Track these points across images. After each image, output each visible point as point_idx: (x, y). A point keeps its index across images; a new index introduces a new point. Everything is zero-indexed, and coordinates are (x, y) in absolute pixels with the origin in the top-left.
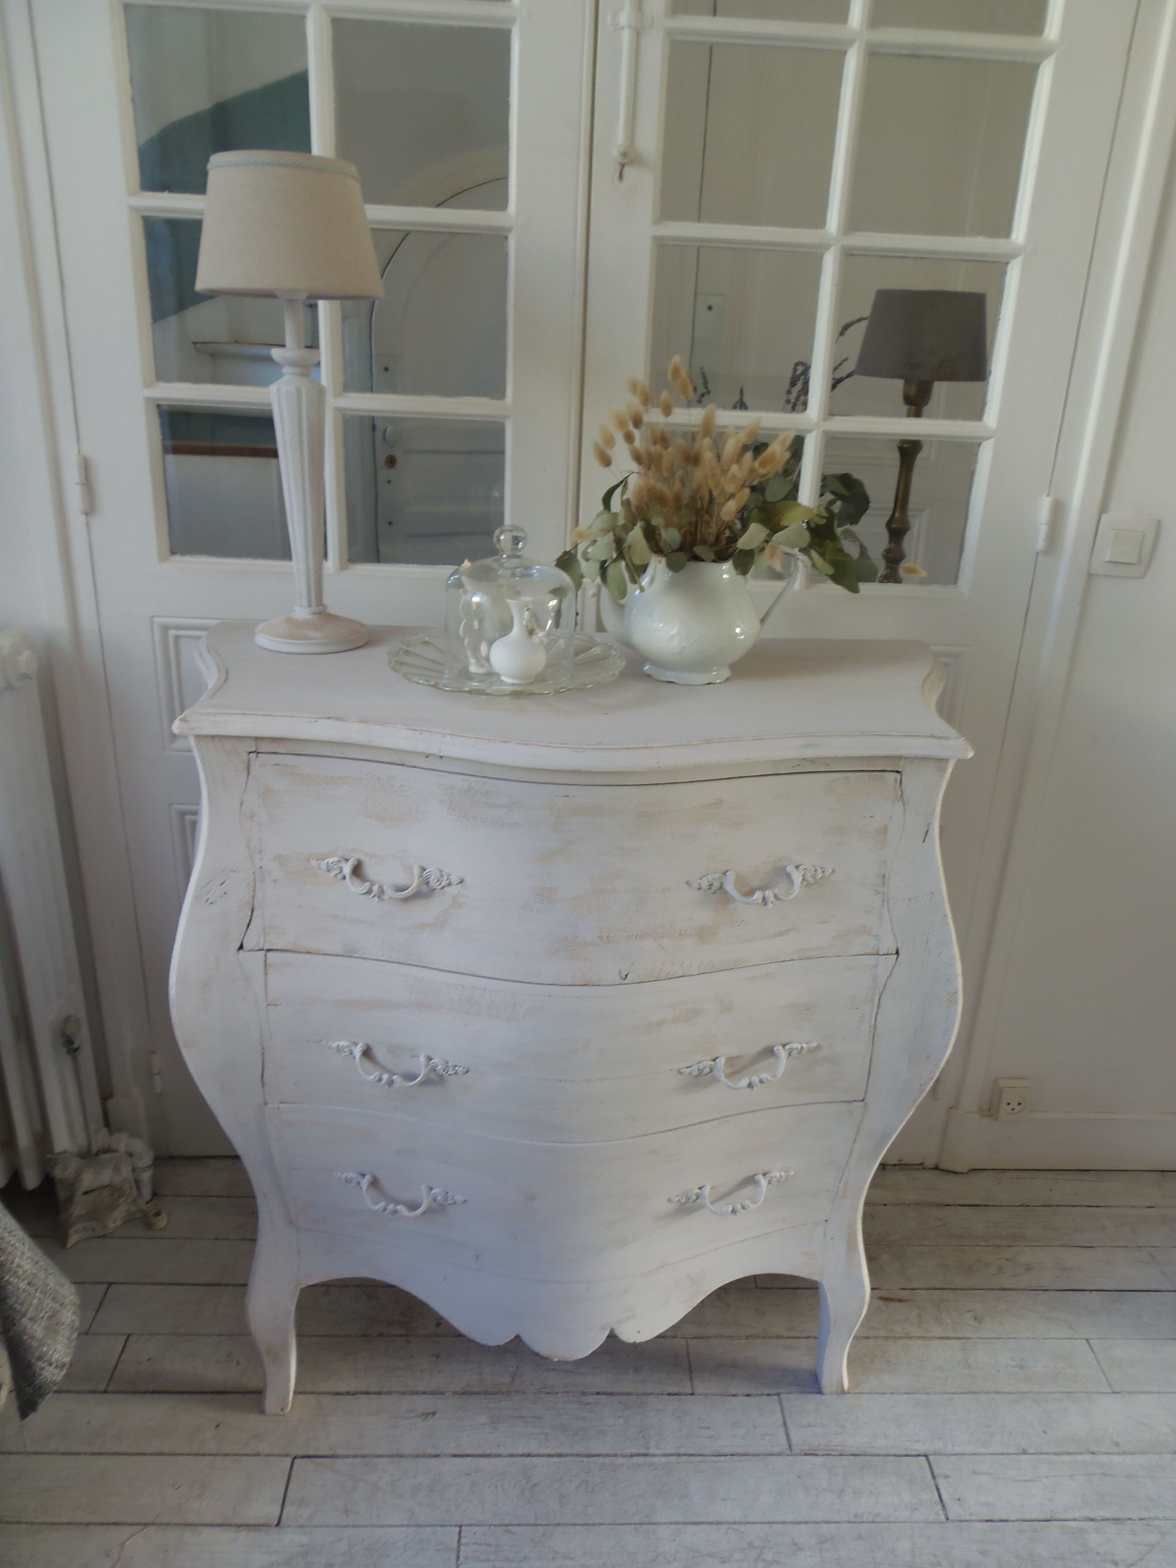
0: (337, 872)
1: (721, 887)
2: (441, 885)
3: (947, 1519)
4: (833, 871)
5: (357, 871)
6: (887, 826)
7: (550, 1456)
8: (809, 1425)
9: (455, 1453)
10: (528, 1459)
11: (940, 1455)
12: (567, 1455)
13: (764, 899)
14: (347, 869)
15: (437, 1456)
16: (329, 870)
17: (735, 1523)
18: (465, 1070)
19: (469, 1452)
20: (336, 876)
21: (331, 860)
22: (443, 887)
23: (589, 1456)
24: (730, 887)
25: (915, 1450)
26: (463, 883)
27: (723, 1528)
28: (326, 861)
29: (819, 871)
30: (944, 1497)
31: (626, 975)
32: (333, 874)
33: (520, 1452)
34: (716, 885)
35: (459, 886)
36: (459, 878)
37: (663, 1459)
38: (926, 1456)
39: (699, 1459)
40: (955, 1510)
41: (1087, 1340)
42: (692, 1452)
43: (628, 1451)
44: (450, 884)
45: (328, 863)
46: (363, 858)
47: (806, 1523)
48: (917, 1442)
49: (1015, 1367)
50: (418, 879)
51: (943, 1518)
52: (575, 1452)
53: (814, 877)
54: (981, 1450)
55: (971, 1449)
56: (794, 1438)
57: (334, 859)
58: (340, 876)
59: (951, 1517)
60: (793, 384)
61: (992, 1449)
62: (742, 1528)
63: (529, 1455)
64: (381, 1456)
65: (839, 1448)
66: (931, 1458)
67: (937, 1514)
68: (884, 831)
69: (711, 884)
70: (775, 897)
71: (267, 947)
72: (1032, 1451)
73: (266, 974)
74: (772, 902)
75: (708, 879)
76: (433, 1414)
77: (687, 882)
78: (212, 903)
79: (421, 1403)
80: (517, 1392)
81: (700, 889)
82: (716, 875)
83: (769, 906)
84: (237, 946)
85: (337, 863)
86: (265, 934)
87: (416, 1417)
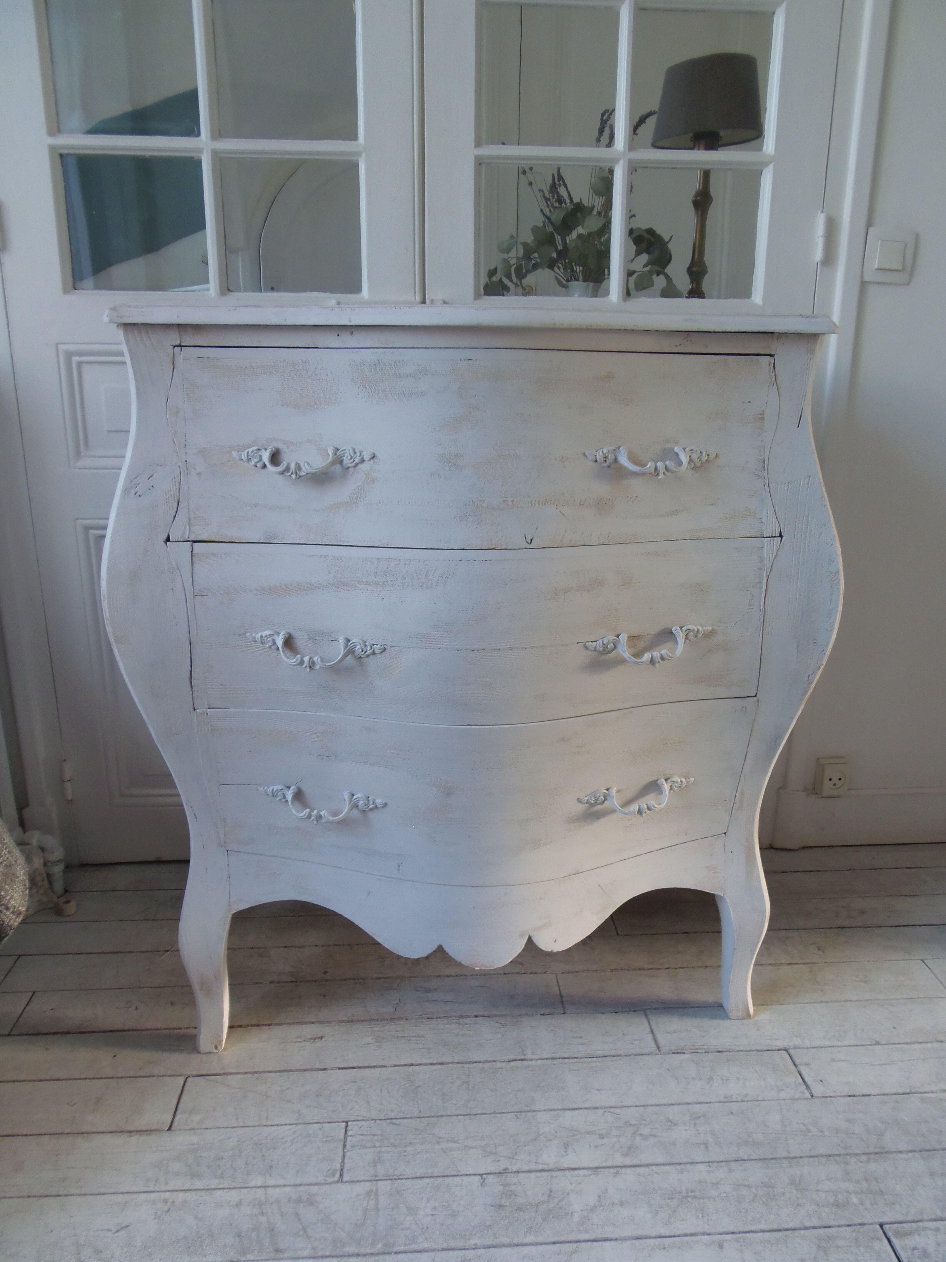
0: (256, 460)
1: (616, 460)
2: (355, 462)
3: (812, 1096)
4: (717, 456)
5: (275, 458)
6: (764, 411)
8: (675, 1032)
9: (341, 1065)
10: (412, 1068)
11: (800, 1048)
13: (656, 469)
14: (266, 457)
15: (324, 1069)
16: (249, 460)
17: (611, 1107)
18: (381, 648)
19: (353, 1065)
20: (256, 464)
21: (250, 450)
22: (357, 465)
23: (470, 1063)
24: (624, 460)
25: (775, 1046)
26: (375, 458)
27: (600, 1111)
29: (704, 454)
30: (806, 1079)
31: (531, 540)
32: (253, 463)
34: (611, 457)
35: (372, 461)
36: (371, 453)
37: (539, 1062)
38: (786, 1050)
39: (572, 1061)
40: (818, 1089)
41: (922, 961)
42: (566, 1056)
43: (506, 1058)
44: (363, 461)
45: (248, 452)
46: (280, 446)
47: (679, 1104)
48: (777, 1040)
49: (859, 982)
50: (333, 456)
51: (808, 1096)
53: (699, 458)
54: (836, 1043)
55: (827, 1043)
56: (662, 1041)
57: (255, 448)
58: (259, 465)
59: (815, 1094)
61: (846, 1043)
62: (618, 1111)
64: (270, 1072)
65: (705, 1047)
66: (791, 1051)
67: (802, 1093)
68: (761, 417)
69: (606, 457)
70: (666, 468)
71: (193, 538)
72: (884, 1042)
73: (192, 564)
74: (664, 473)
75: (603, 451)
76: (321, 1038)
77: (584, 454)
78: (140, 496)
79: (309, 1030)
80: (401, 1018)
81: (596, 461)
82: (611, 448)
83: (661, 476)
84: (165, 537)
85: (255, 452)
86: (190, 525)
87: (305, 1041)
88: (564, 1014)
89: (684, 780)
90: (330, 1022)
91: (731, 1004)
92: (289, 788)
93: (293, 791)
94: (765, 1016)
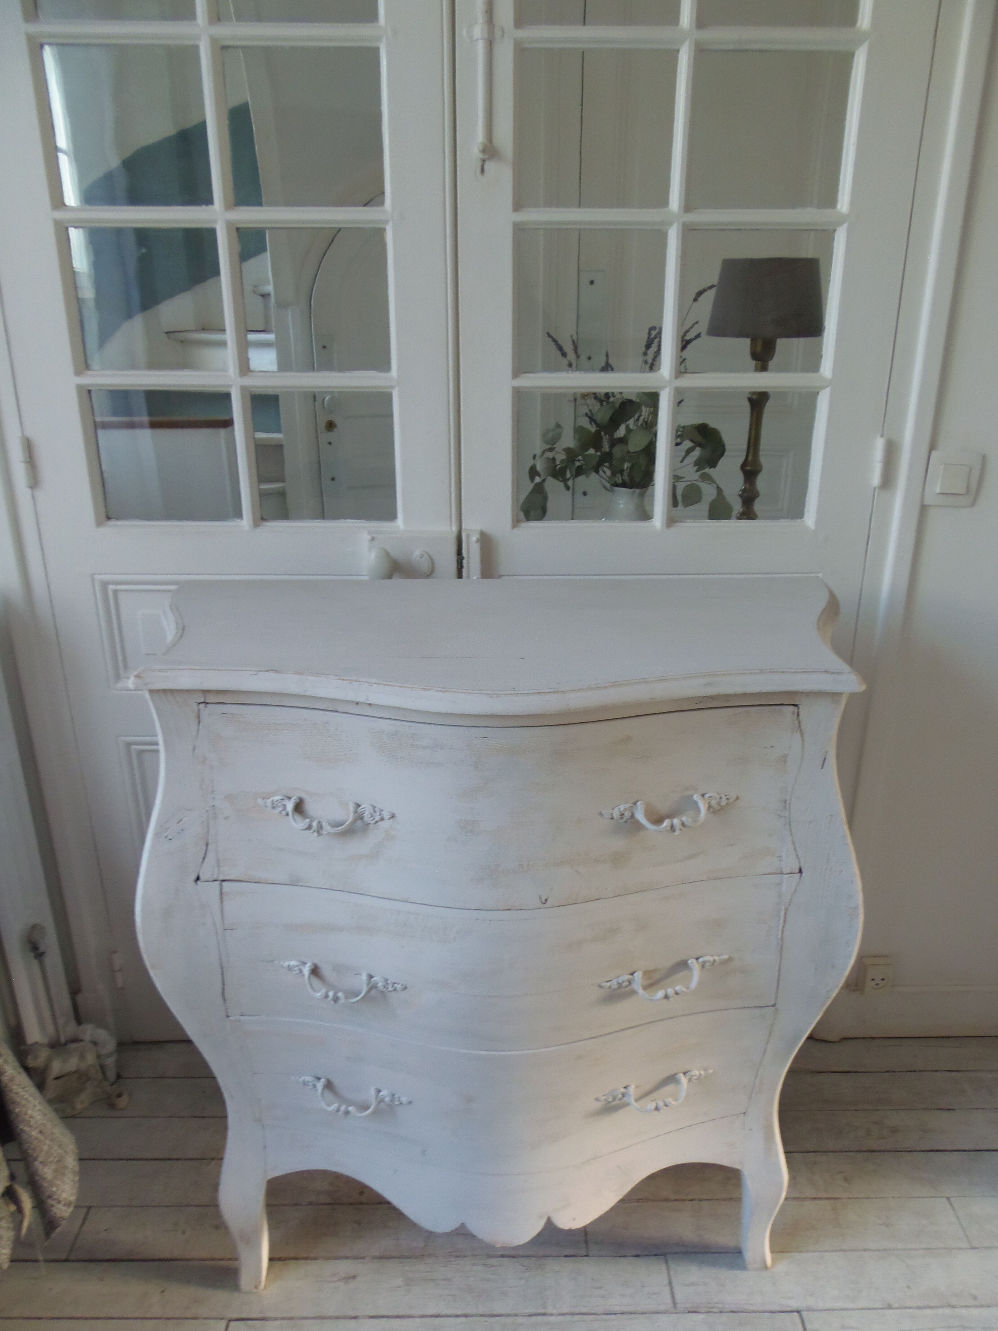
0: (280, 809)
1: (632, 816)
2: (374, 820)
4: (737, 798)
5: (299, 808)
6: (786, 755)
7: (457, 1316)
8: (693, 1284)
9: (372, 1314)
10: (438, 1320)
11: (813, 1310)
12: (472, 1316)
13: (672, 826)
14: (290, 806)
15: (355, 1318)
16: (274, 808)
18: (403, 987)
19: (384, 1313)
20: (280, 812)
21: (276, 798)
22: (376, 822)
23: (492, 1316)
24: (640, 816)
25: (788, 1306)
26: (394, 818)
28: (272, 799)
29: (724, 798)
31: (546, 900)
32: (277, 811)
33: (431, 1312)
34: (628, 814)
35: (391, 820)
36: (390, 814)
37: (559, 1317)
38: (798, 1312)
39: (591, 1317)
41: (948, 1198)
42: (585, 1311)
43: (528, 1311)
44: (382, 819)
45: (272, 801)
46: (303, 795)
48: (791, 1298)
49: (881, 1225)
50: (353, 815)
52: (481, 1313)
53: (719, 804)
54: (850, 1305)
55: (840, 1305)
56: (679, 1296)
57: (279, 797)
58: (284, 813)
60: (648, 346)
61: (860, 1304)
63: (438, 1316)
64: (305, 1318)
65: (719, 1305)
66: (804, 1314)
68: (784, 759)
69: (622, 815)
70: (683, 824)
71: (221, 878)
72: (896, 1305)
73: (222, 902)
74: (680, 829)
75: (619, 809)
76: (354, 1277)
77: (600, 814)
78: (170, 839)
79: (343, 1267)
80: (430, 1255)
81: (612, 818)
82: (628, 806)
83: (677, 833)
84: (195, 877)
85: (280, 801)
86: (219, 866)
87: (338, 1280)
88: (587, 1256)
89: (702, 1072)
90: (363, 1258)
91: (749, 1255)
92: (319, 1079)
93: (322, 1084)
94: (783, 1267)
